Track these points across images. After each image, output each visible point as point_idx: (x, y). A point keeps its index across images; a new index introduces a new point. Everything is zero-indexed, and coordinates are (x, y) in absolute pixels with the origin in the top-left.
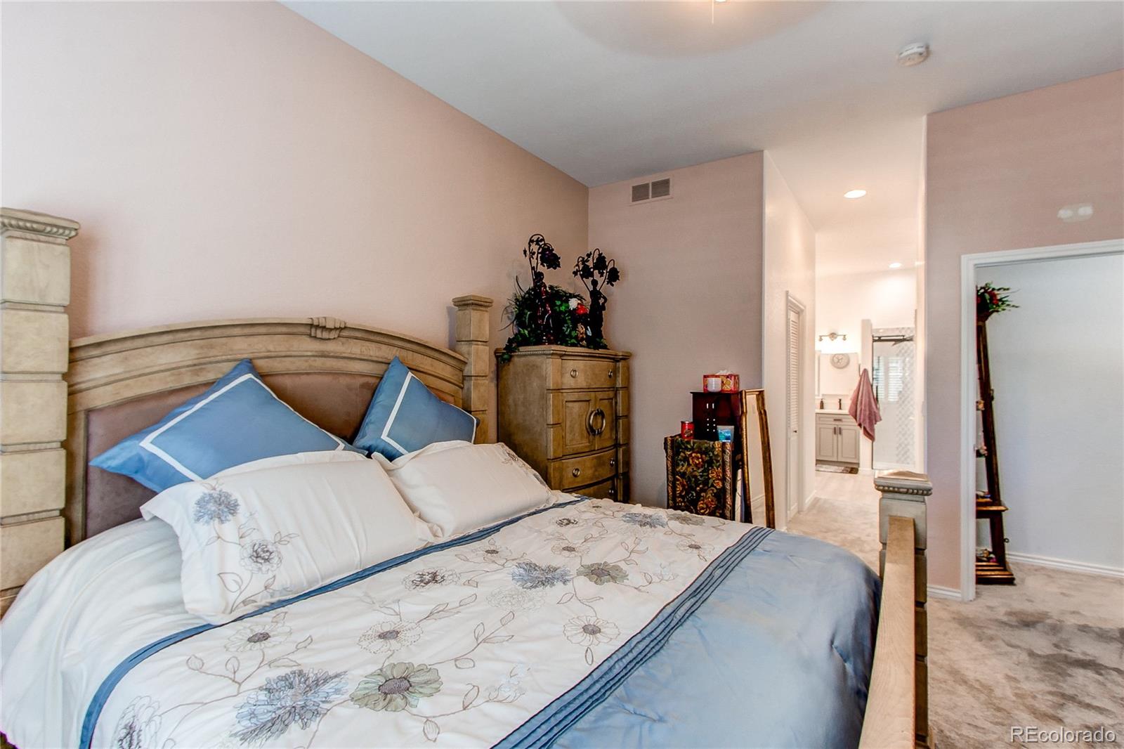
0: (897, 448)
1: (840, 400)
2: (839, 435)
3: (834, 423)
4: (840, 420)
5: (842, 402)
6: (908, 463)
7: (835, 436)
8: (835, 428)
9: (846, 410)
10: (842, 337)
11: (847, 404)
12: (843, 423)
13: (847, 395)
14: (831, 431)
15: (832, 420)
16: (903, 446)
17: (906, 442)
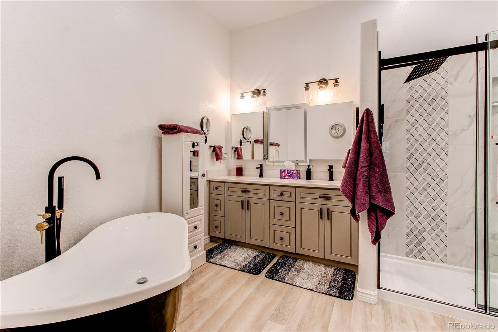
0: (407, 236)
1: (331, 167)
2: (327, 221)
3: (319, 201)
4: (328, 198)
5: (334, 170)
6: (423, 258)
7: (321, 223)
8: (321, 209)
9: (338, 183)
10: (334, 81)
11: (340, 173)
12: (333, 203)
13: (339, 161)
14: (316, 214)
15: (317, 196)
16: (416, 232)
17: (420, 227)
